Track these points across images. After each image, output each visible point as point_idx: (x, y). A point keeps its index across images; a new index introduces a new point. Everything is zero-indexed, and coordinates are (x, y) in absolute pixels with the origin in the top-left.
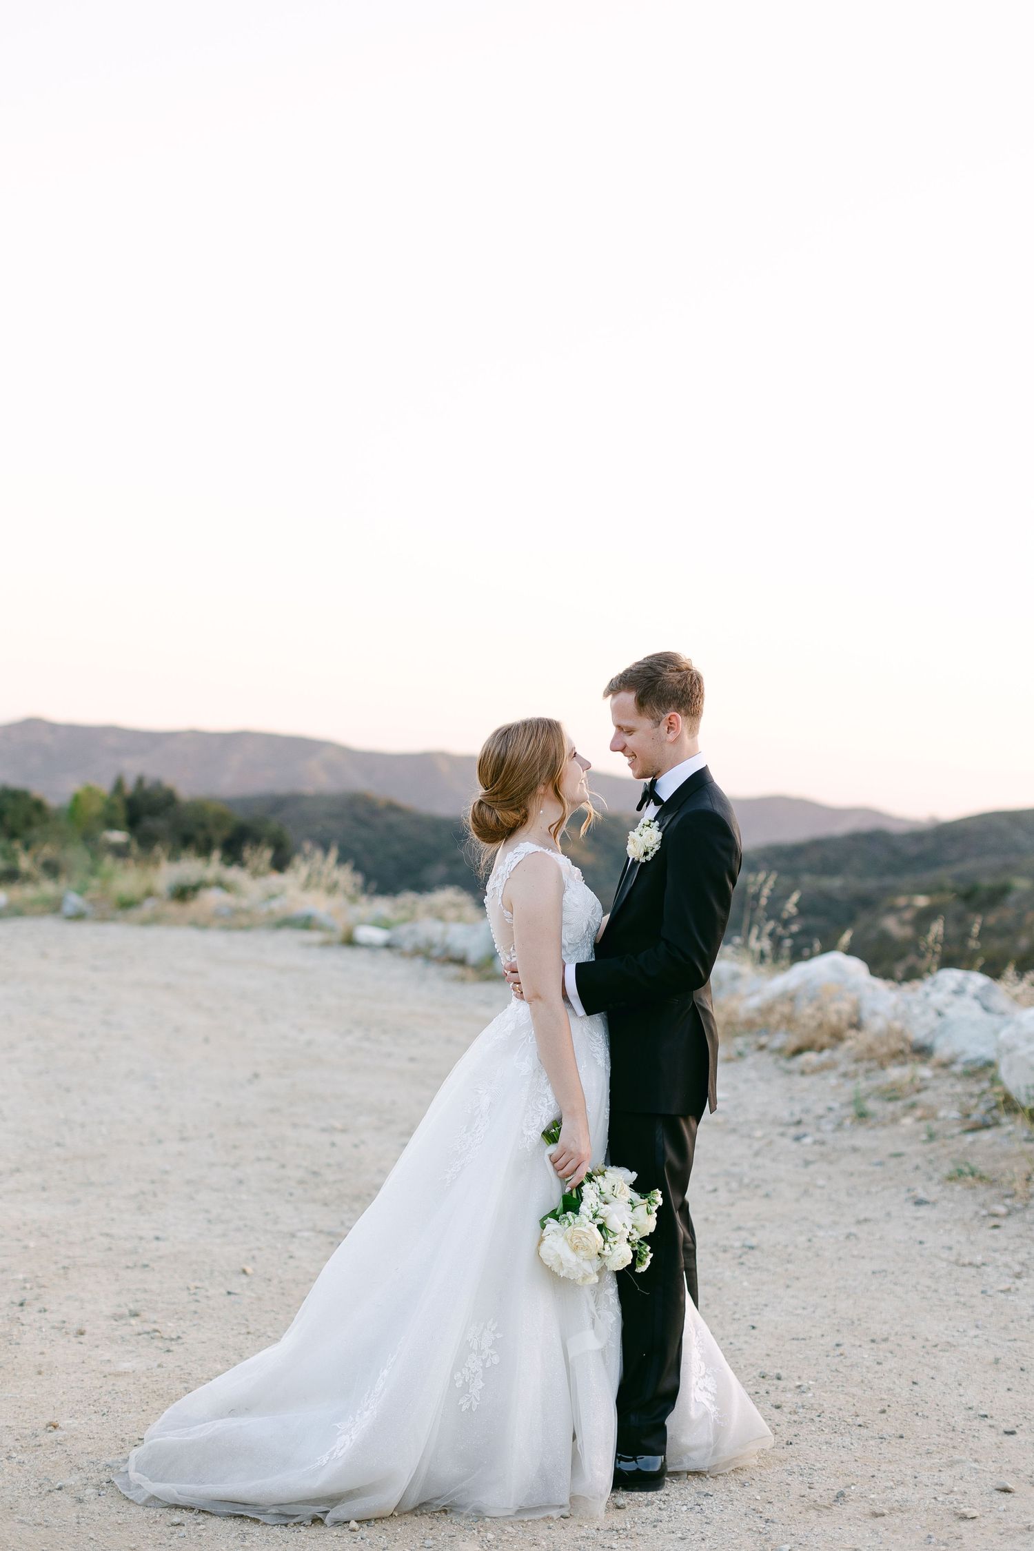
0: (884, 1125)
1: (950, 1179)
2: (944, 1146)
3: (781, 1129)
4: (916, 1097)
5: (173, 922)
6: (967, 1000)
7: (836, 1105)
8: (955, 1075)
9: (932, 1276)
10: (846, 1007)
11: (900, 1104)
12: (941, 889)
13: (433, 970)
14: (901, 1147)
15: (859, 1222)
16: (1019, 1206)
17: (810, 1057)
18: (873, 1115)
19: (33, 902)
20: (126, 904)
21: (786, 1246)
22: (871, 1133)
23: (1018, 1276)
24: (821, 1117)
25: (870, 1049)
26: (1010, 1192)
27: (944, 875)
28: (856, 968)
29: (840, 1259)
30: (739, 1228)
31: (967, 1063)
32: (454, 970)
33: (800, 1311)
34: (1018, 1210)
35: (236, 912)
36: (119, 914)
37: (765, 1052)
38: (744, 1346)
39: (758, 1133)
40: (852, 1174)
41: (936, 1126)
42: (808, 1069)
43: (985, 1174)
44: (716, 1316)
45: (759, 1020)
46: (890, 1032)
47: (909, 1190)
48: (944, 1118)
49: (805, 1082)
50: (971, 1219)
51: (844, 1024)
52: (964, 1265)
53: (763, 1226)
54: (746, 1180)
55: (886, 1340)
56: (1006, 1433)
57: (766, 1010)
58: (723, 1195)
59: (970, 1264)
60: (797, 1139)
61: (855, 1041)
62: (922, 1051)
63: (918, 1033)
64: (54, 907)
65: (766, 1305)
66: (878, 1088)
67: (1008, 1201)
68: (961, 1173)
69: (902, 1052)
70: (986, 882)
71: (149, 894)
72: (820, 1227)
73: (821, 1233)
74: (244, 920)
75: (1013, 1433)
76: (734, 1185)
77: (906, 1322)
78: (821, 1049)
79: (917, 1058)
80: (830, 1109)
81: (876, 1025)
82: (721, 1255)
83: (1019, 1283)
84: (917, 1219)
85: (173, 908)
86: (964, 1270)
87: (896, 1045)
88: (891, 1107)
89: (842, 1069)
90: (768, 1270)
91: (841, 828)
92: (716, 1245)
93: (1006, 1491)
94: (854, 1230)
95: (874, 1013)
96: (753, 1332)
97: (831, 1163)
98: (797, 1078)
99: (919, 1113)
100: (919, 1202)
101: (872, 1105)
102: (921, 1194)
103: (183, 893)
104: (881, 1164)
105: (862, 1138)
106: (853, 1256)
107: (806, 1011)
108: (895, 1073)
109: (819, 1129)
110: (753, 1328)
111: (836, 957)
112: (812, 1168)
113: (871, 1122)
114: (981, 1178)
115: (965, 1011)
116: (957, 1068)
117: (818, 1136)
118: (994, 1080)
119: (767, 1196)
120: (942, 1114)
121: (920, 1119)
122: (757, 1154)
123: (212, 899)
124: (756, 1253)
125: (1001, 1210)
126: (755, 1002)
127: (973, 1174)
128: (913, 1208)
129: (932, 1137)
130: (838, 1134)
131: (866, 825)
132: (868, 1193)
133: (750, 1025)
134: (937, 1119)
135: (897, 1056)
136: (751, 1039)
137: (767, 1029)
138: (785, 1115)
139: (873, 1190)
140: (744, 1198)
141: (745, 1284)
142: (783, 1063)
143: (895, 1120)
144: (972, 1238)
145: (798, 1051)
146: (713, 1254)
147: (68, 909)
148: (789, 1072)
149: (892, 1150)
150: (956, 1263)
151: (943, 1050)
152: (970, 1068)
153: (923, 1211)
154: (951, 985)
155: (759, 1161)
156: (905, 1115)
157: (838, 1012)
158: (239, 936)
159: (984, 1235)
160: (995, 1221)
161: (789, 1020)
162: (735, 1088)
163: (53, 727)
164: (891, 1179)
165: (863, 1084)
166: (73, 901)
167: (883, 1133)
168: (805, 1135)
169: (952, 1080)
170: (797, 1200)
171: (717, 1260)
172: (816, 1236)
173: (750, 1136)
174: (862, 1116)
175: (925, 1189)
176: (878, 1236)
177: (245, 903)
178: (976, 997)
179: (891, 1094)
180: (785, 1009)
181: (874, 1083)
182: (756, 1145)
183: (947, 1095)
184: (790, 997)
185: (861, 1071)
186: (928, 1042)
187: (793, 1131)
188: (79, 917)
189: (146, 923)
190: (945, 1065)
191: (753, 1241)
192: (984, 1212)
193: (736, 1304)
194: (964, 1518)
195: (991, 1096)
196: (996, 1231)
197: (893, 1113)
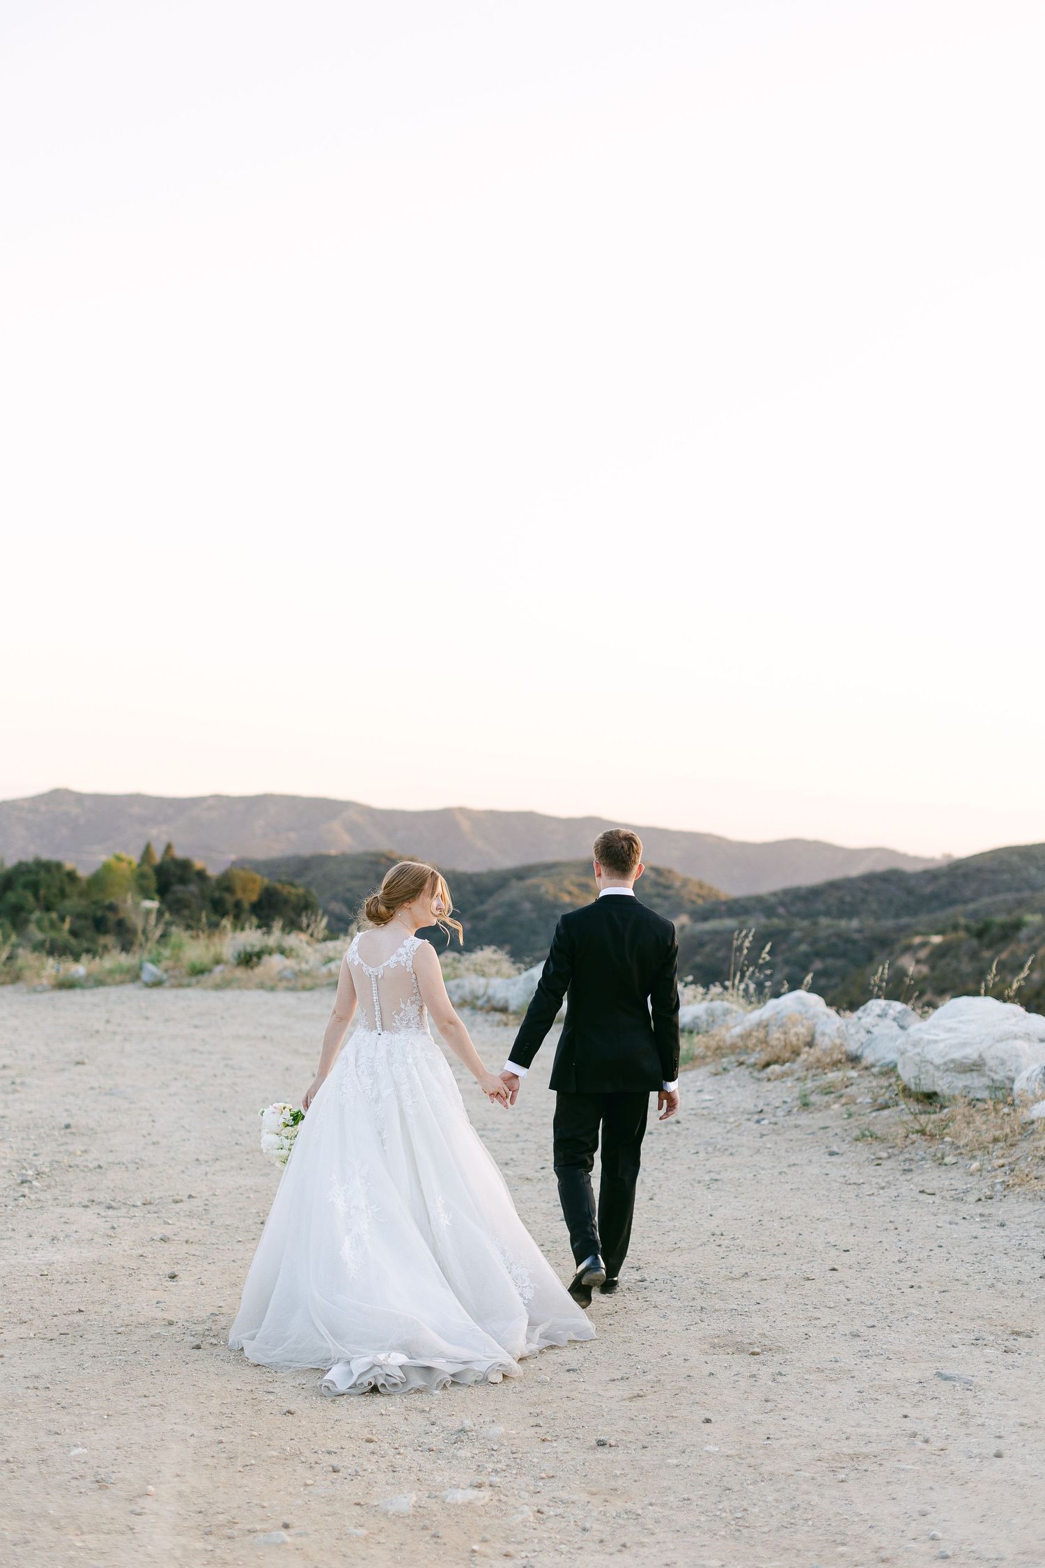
0: (820, 1111)
1: (857, 1140)
2: (857, 1120)
3: (747, 1116)
4: (844, 1091)
5: (242, 986)
6: (888, 1021)
7: (789, 1100)
8: (874, 1075)
9: (828, 1190)
10: (802, 1030)
11: (833, 1095)
12: (955, 927)
13: (480, 1017)
14: (829, 1123)
15: (789, 1166)
16: (896, 1152)
17: (776, 1068)
18: (814, 1104)
19: (111, 972)
20: (198, 971)
21: (739, 1179)
22: (810, 1116)
23: (883, 1188)
24: (777, 1107)
25: (818, 1061)
26: (893, 1145)
27: (958, 913)
28: (816, 1002)
29: (772, 1184)
30: (710, 1172)
31: (882, 1066)
32: (498, 1016)
33: (741, 1208)
34: (895, 1155)
35: (298, 974)
36: (194, 980)
37: (743, 1067)
38: (705, 1223)
39: (732, 1120)
40: (791, 1140)
41: (853, 1108)
42: (773, 1077)
43: (879, 1135)
44: (689, 1212)
45: (741, 1044)
46: (834, 1047)
47: (827, 1148)
48: (860, 1103)
49: (770, 1086)
50: (864, 1162)
51: (801, 1044)
52: (850, 1184)
53: (726, 1170)
54: (718, 1146)
55: (789, 1218)
56: (844, 1251)
57: (746, 1036)
58: (702, 1155)
59: (855, 1184)
60: (758, 1122)
61: (806, 1055)
62: (854, 1060)
63: (852, 1047)
64: (134, 975)
65: (721, 1206)
66: (818, 1087)
67: (890, 1150)
68: (864, 1135)
69: (840, 1061)
70: (1000, 918)
71: (218, 962)
72: (763, 1169)
73: (763, 1172)
74: (308, 982)
75: (848, 1251)
76: (710, 1149)
77: (804, 1210)
78: (784, 1063)
79: (850, 1065)
80: (785, 1102)
81: (823, 1042)
82: (696, 1185)
83: (881, 1192)
84: (828, 1163)
85: (240, 973)
86: (849, 1186)
87: (837, 1056)
88: (826, 1098)
89: (796, 1076)
90: (725, 1190)
91: (856, 870)
92: (694, 1180)
93: (834, 1269)
94: (785, 1170)
95: (823, 1034)
96: (711, 1218)
97: (779, 1134)
98: (765, 1083)
99: (843, 1100)
100: (832, 1154)
101: (813, 1098)
102: (835, 1149)
103: (248, 959)
104: (813, 1133)
105: (805, 1119)
106: (781, 1182)
107: (776, 1035)
108: (832, 1076)
109: (774, 1116)
110: (711, 1215)
111: (801, 993)
112: (765, 1138)
113: (812, 1109)
114: (876, 1138)
115: (888, 1028)
116: (875, 1070)
117: (773, 1120)
118: (898, 1077)
119: (731, 1154)
120: (859, 1100)
121: (843, 1105)
122: (728, 1132)
123: (275, 962)
124: (720, 1183)
125: (884, 1155)
126: (737, 1030)
127: (871, 1136)
128: (828, 1157)
129: (850, 1115)
130: (787, 1118)
131: (881, 867)
132: (801, 1150)
133: (733, 1048)
134: (856, 1104)
135: (836, 1064)
136: (733, 1058)
137: (746, 1050)
138: (751, 1107)
139: (804, 1148)
140: (716, 1157)
141: (710, 1197)
142: (756, 1074)
143: (828, 1106)
144: (861, 1171)
145: (767, 1065)
146: (691, 1184)
147: (145, 977)
148: (759, 1080)
149: (822, 1125)
150: (846, 1184)
151: (869, 1058)
152: (885, 1069)
153: (834, 1159)
154: (878, 1011)
155: (729, 1135)
156: (834, 1103)
157: (797, 1034)
158: (305, 995)
159: (870, 1170)
160: (879, 1162)
161: (764, 1042)
162: (719, 1093)
163: (79, 798)
164: (817, 1142)
165: (810, 1084)
166: (150, 970)
167: (818, 1115)
168: (763, 1119)
169: (871, 1078)
170: (751, 1156)
171: (693, 1187)
172: (759, 1174)
173: (725, 1122)
174: (806, 1105)
175: (838, 1146)
176: (800, 1172)
177: (304, 967)
178: (895, 1019)
179: (827, 1091)
180: (761, 1035)
181: (817, 1083)
182: (728, 1127)
183: (865, 1088)
184: (764, 1025)
185: (810, 1076)
186: (859, 1053)
187: (756, 1117)
188: (157, 984)
189: (218, 987)
190: (867, 1068)
191: (718, 1177)
192: (873, 1157)
193: (702, 1206)
194: (808, 1279)
195: (895, 1087)
196: (878, 1167)
197: (827, 1102)
